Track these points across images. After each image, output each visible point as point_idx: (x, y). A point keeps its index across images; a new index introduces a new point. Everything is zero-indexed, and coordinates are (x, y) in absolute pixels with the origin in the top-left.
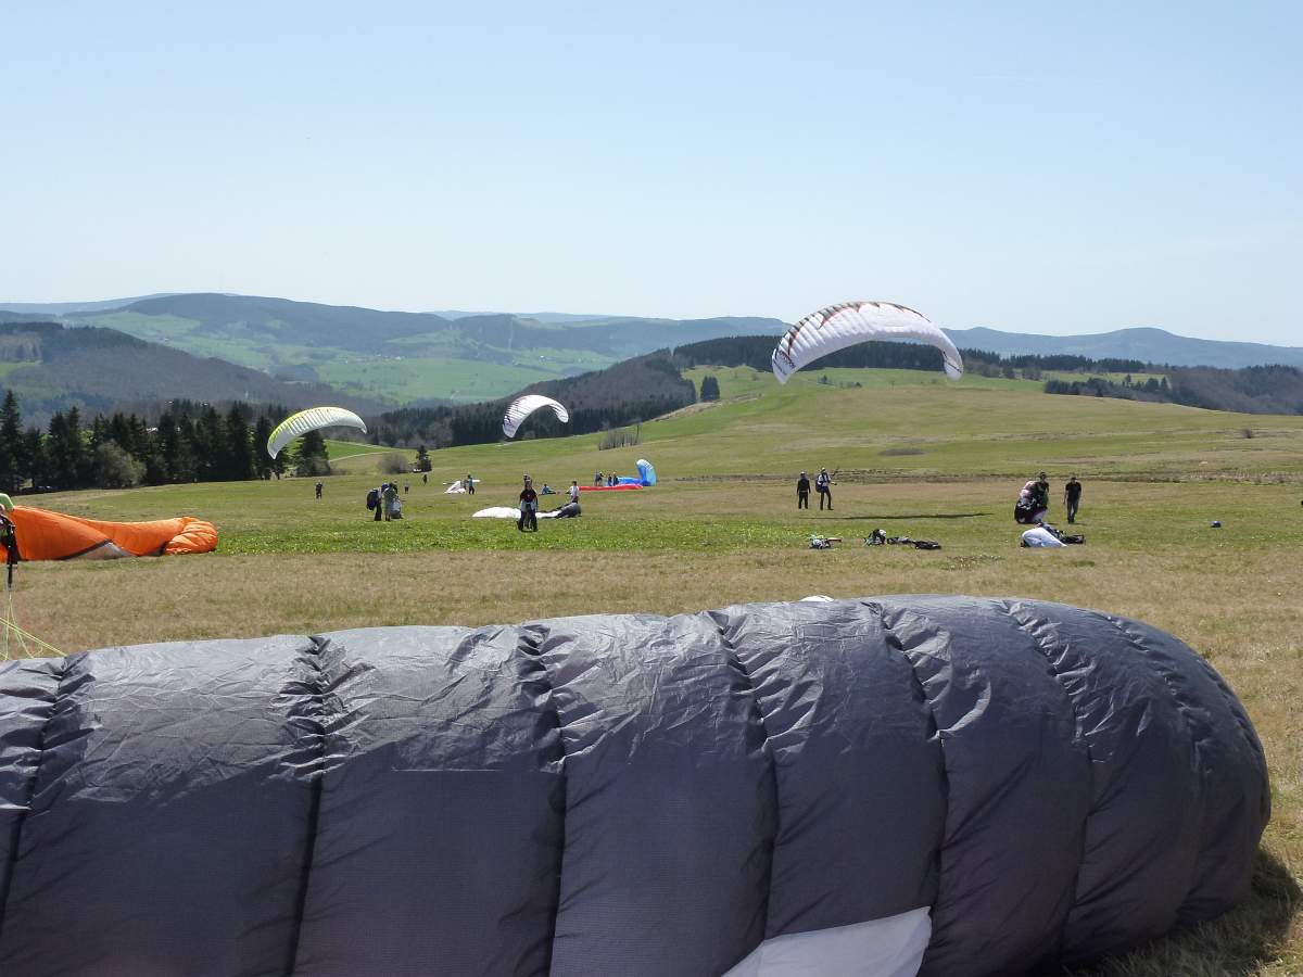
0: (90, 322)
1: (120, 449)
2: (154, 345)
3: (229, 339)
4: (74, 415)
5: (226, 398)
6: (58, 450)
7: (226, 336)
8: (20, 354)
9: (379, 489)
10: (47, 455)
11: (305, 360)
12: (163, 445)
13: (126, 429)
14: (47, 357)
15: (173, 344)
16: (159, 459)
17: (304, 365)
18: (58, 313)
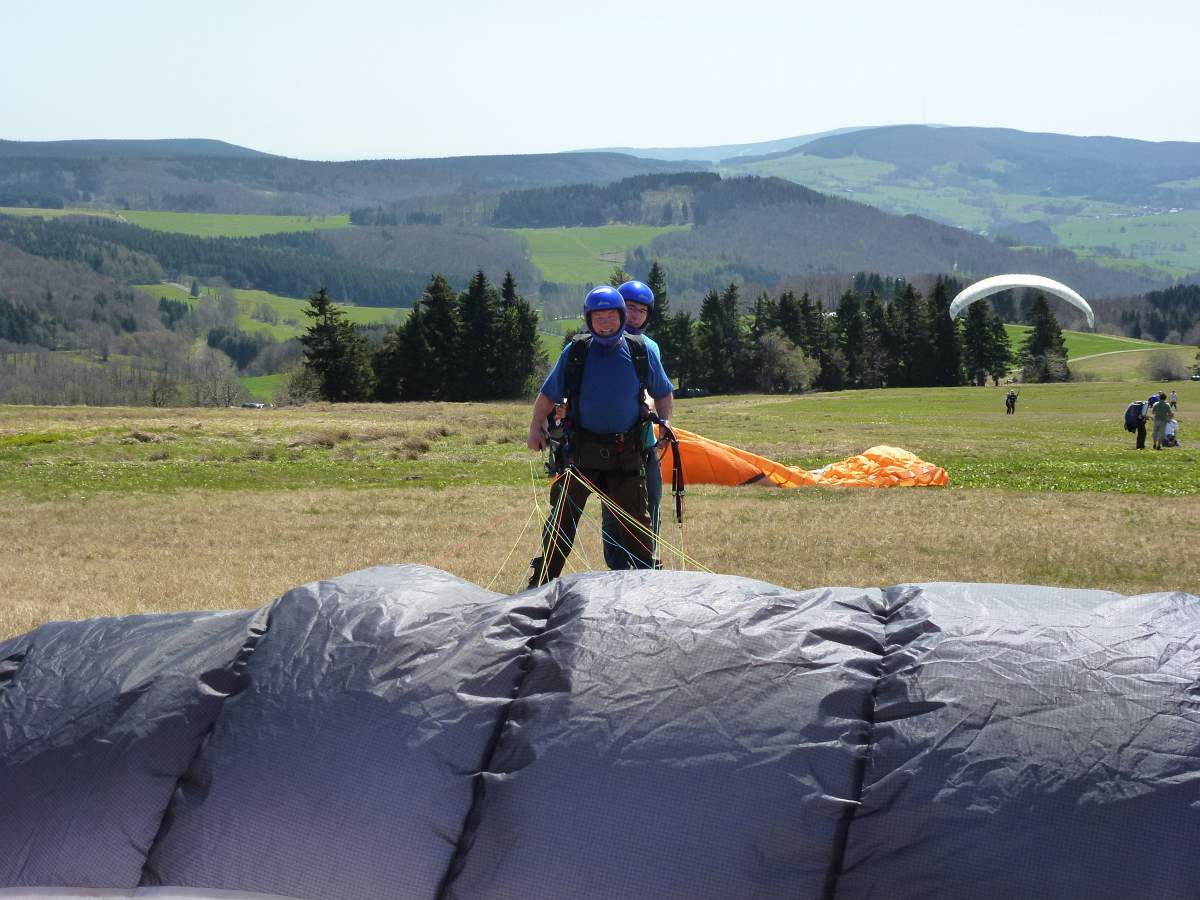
0: (752, 170)
1: (787, 341)
2: (835, 200)
3: (934, 188)
4: (731, 296)
5: (927, 271)
6: (712, 342)
7: (931, 184)
8: (667, 216)
9: (1145, 402)
10: (699, 348)
11: (1038, 215)
12: (843, 335)
13: (796, 313)
14: (700, 218)
15: (858, 197)
16: (838, 355)
17: (1037, 223)
18: (715, 160)
